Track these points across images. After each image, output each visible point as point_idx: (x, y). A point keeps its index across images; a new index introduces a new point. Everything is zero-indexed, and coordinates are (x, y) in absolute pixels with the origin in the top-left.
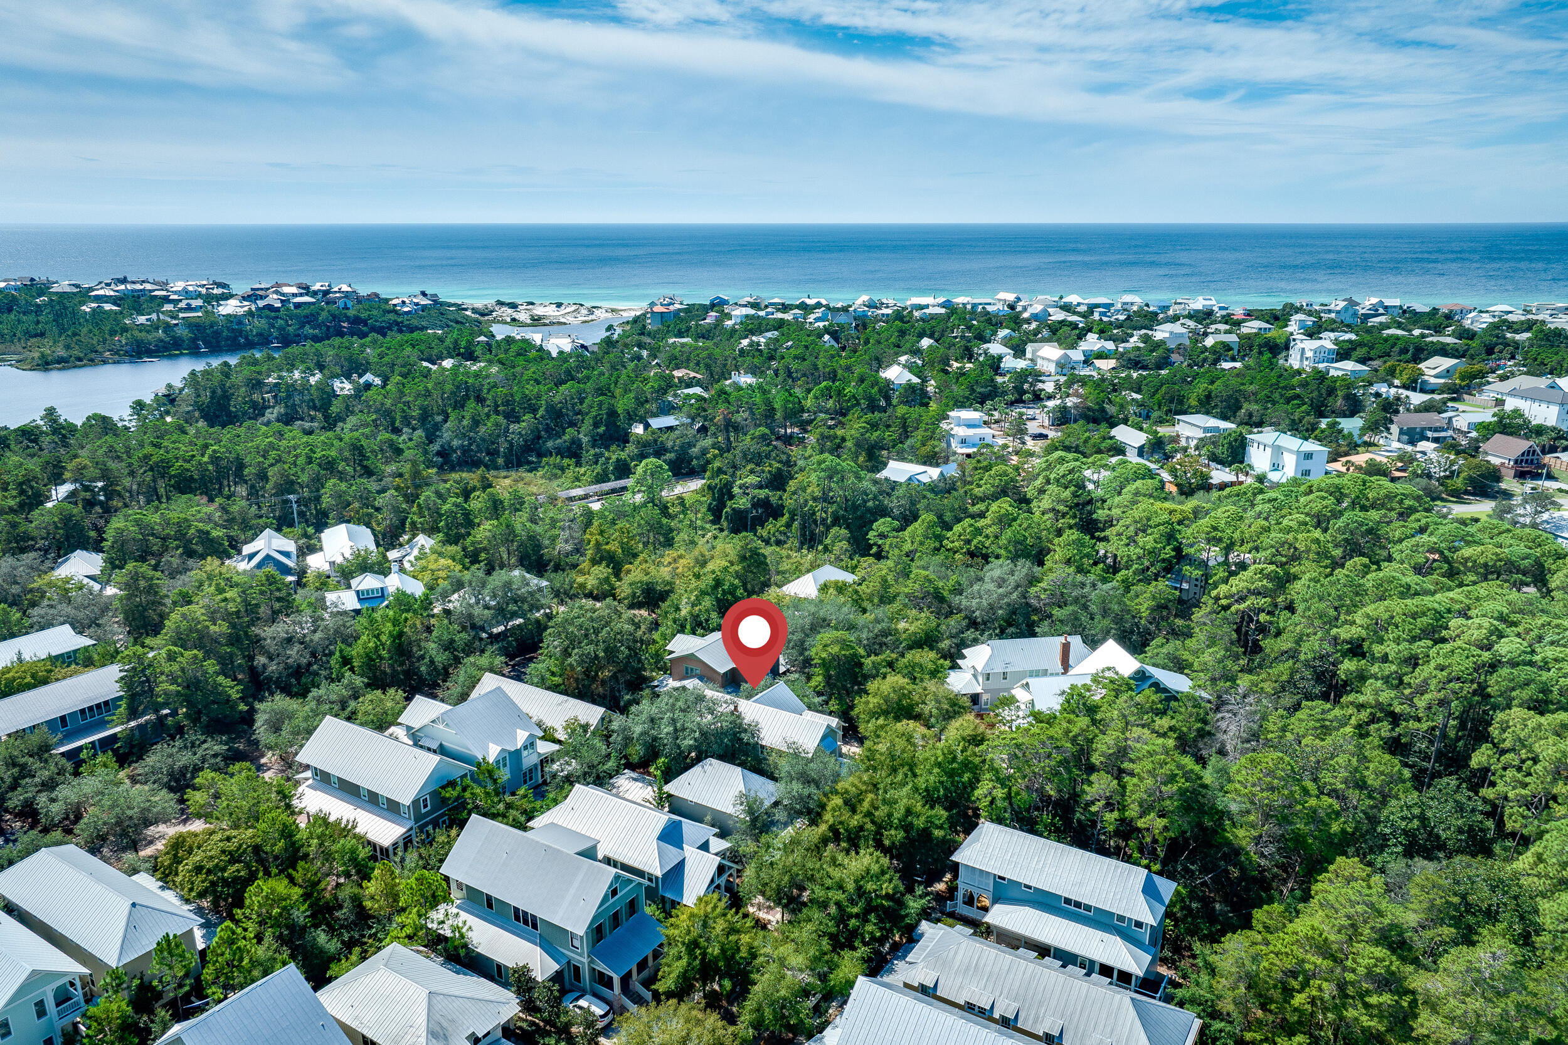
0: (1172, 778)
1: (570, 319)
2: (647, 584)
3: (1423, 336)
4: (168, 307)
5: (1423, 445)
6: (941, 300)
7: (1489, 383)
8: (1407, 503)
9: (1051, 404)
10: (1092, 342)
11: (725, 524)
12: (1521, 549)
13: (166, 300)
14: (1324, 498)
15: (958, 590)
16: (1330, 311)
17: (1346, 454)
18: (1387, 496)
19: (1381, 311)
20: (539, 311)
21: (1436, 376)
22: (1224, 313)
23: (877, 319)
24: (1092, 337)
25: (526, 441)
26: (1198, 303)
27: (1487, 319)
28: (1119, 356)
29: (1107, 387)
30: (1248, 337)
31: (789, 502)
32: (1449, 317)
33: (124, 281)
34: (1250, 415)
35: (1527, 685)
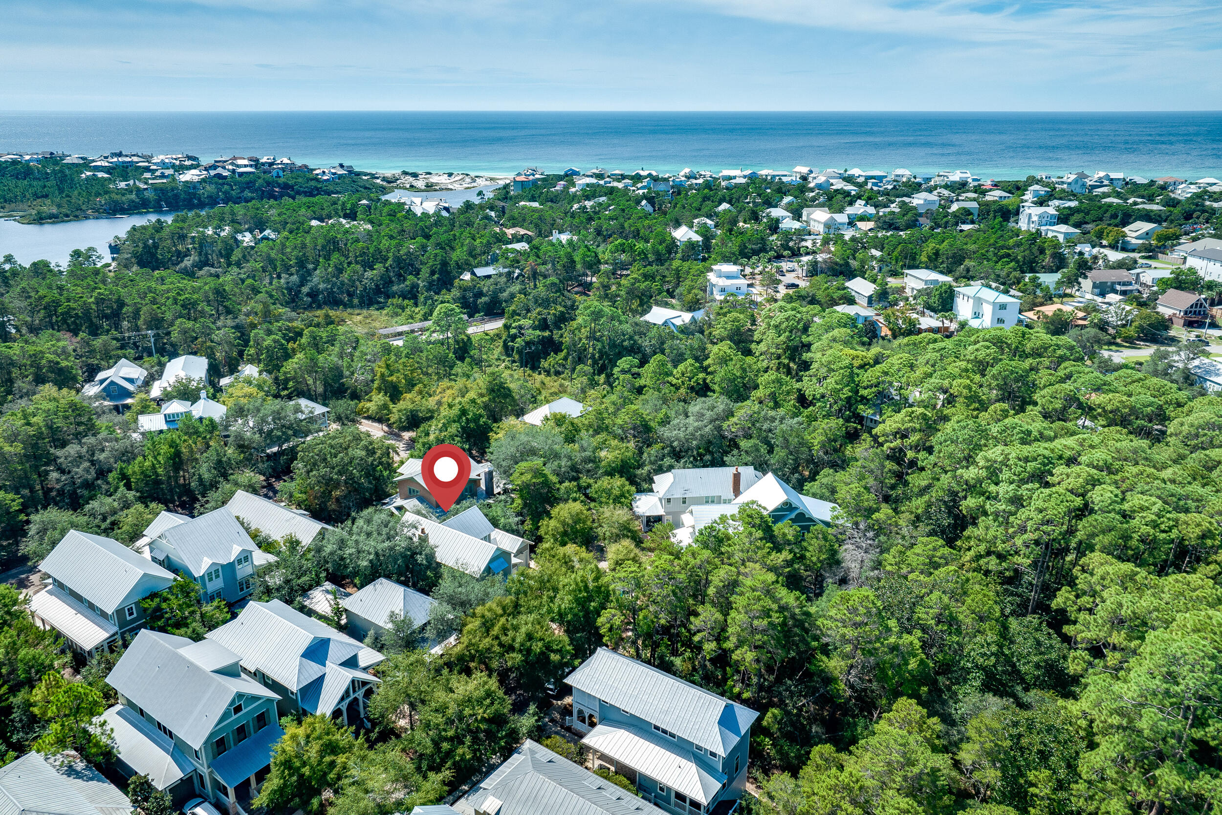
0: (767, 613)
1: (456, 186)
2: (411, 411)
3: (1135, 203)
4: (147, 175)
5: (1112, 297)
6: (747, 172)
7: (1180, 244)
8: (1059, 352)
9: (805, 259)
10: (859, 207)
11: (517, 357)
12: (1146, 398)
13: (147, 169)
14: (988, 348)
15: (666, 421)
16: (1063, 183)
17: (1042, 304)
18: (1042, 347)
19: (1106, 182)
20: (434, 179)
21: (1137, 238)
22: (976, 183)
23: (691, 187)
24: (860, 203)
25: (377, 286)
26: (956, 176)
27: (1194, 189)
28: (877, 219)
29: (858, 245)
30: (987, 204)
31: (567, 339)
32: (1163, 188)
33: (120, 155)
34: (968, 270)
35: (1110, 531)
